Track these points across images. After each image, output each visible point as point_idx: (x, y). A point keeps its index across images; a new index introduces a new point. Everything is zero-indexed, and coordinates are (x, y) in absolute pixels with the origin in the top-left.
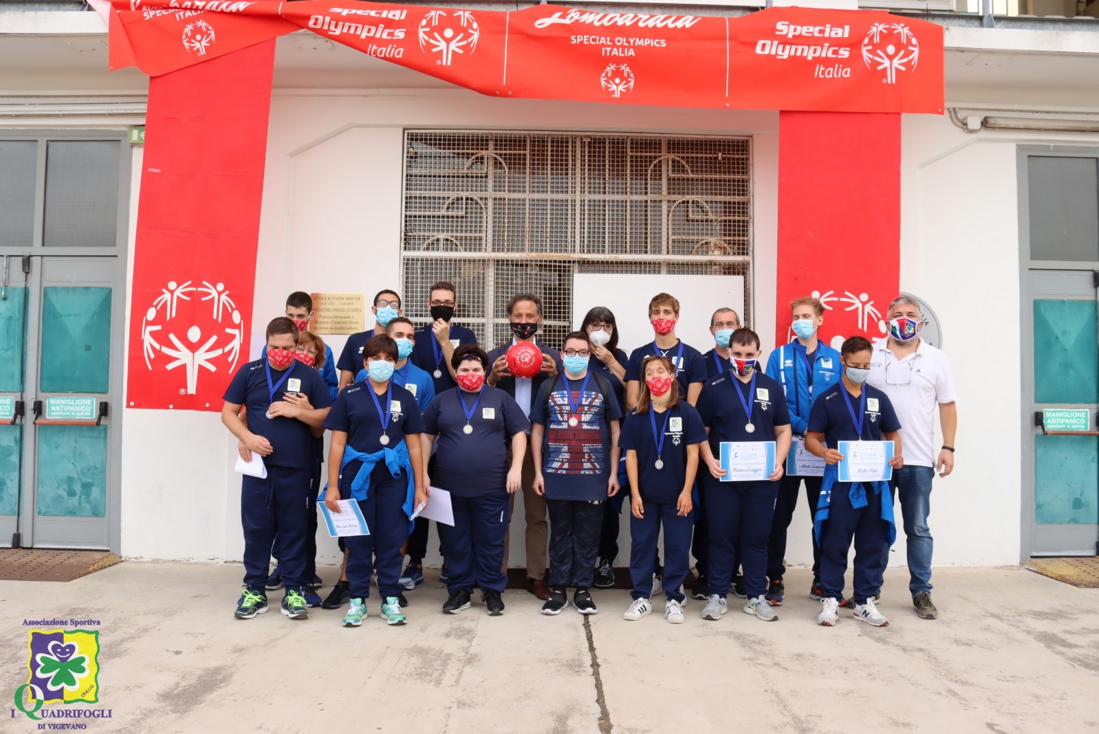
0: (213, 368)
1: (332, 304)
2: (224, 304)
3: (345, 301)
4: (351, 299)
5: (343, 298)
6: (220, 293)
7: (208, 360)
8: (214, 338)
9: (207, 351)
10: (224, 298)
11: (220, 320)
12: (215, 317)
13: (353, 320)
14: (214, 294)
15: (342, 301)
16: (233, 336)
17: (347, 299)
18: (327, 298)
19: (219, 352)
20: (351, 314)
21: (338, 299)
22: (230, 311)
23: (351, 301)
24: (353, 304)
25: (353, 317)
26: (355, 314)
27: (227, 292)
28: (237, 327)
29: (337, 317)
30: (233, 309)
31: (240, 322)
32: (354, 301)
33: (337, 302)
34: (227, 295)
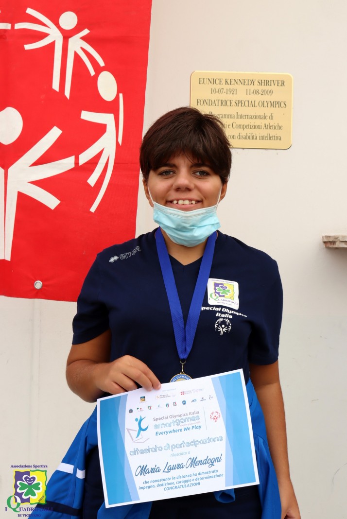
0: (51, 201)
1: (233, 92)
2: (77, 57)
3: (256, 86)
4: (267, 83)
5: (252, 82)
6: (67, 35)
7: (38, 183)
8: (55, 133)
9: (36, 163)
10: (77, 44)
11: (67, 93)
12: (56, 86)
13: (272, 123)
14: (54, 36)
15: (252, 88)
16: (101, 129)
17: (260, 83)
18: (223, 82)
19: (67, 163)
20: (268, 111)
21: (243, 82)
22: (92, 73)
23: (267, 88)
24: (271, 92)
25: (271, 117)
26: (276, 111)
27: (86, 32)
28: (110, 107)
29: (242, 117)
30: (98, 70)
31: (117, 97)
32: (273, 88)
33: (241, 89)
34: (83, 38)
